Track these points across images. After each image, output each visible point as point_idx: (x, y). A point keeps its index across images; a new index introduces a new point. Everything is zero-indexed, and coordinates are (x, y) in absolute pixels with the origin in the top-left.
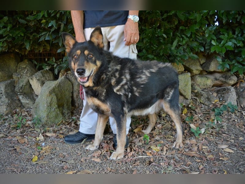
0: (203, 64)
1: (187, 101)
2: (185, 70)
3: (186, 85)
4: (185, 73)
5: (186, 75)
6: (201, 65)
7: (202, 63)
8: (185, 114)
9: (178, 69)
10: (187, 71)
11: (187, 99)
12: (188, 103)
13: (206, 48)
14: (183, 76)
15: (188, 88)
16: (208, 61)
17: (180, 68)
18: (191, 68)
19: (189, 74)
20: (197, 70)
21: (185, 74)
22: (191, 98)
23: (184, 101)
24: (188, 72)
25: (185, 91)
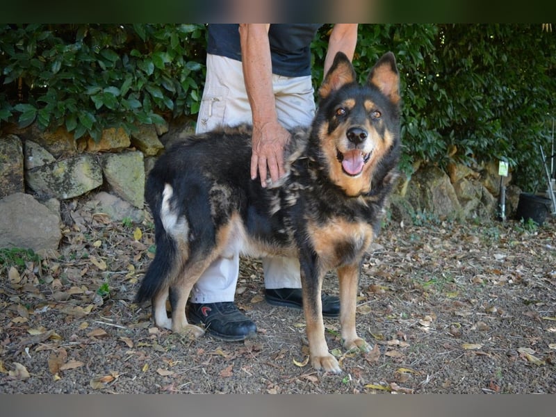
0: (164, 134)
1: (136, 214)
2: (131, 146)
3: (136, 178)
4: (130, 151)
5: (134, 157)
6: (160, 137)
7: (161, 133)
8: (139, 241)
9: (119, 142)
10: (134, 148)
11: (136, 208)
12: (138, 216)
13: (178, 104)
14: (130, 158)
15: (139, 184)
16: (174, 130)
17: (122, 139)
18: (145, 142)
19: (141, 155)
20: (154, 147)
21: (133, 154)
22: (143, 207)
23: (131, 212)
24: (136, 150)
25: (133, 191)
